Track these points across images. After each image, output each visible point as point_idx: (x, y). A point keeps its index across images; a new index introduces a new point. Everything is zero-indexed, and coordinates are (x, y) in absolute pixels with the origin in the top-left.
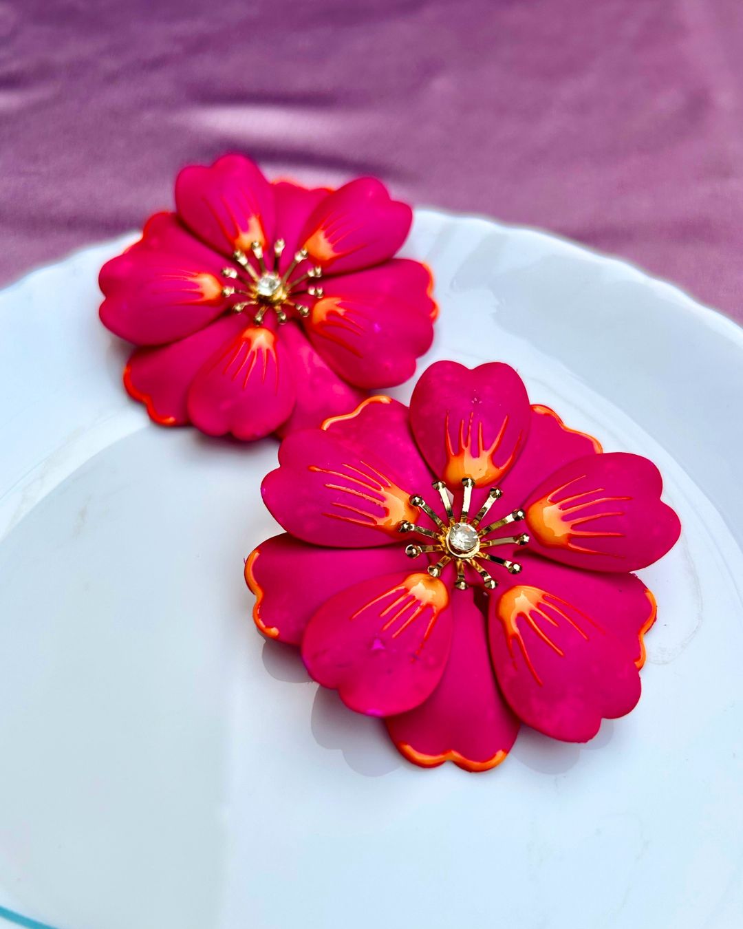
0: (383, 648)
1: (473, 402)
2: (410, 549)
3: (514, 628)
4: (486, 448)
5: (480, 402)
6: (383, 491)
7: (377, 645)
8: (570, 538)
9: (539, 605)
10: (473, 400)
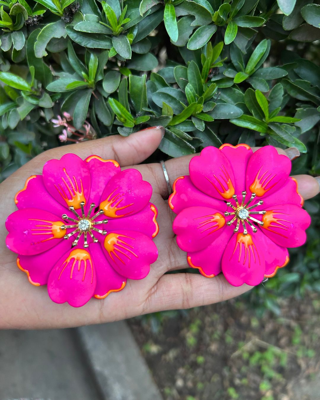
3: (68, 260)
4: (117, 207)
6: (77, 193)
9: (82, 261)
10: (129, 190)
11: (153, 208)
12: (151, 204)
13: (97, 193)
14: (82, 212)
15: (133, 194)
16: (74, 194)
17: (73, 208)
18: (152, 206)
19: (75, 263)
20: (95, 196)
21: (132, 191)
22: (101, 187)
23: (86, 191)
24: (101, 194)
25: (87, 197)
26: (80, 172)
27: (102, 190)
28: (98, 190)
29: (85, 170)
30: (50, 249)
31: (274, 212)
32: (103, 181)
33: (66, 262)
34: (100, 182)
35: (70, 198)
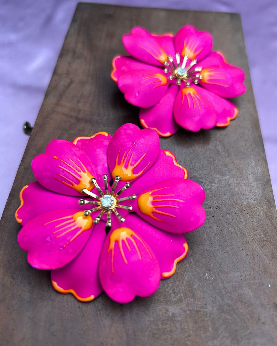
0: (50, 241)
1: (133, 144)
2: (81, 201)
3: (112, 246)
4: (132, 165)
5: (136, 145)
6: (82, 173)
7: (48, 239)
8: (153, 213)
9: (128, 239)
10: (134, 143)
11: (168, 154)
12: (163, 150)
13: (101, 166)
15: (140, 144)
16: (80, 177)
17: (86, 190)
18: (165, 151)
19: (121, 244)
20: (102, 169)
21: (138, 142)
22: (103, 159)
23: (89, 168)
24: (106, 165)
25: (94, 173)
26: (73, 153)
27: (106, 161)
28: (102, 163)
30: (86, 244)
32: (101, 152)
33: (111, 250)
34: (99, 154)
35: (78, 182)
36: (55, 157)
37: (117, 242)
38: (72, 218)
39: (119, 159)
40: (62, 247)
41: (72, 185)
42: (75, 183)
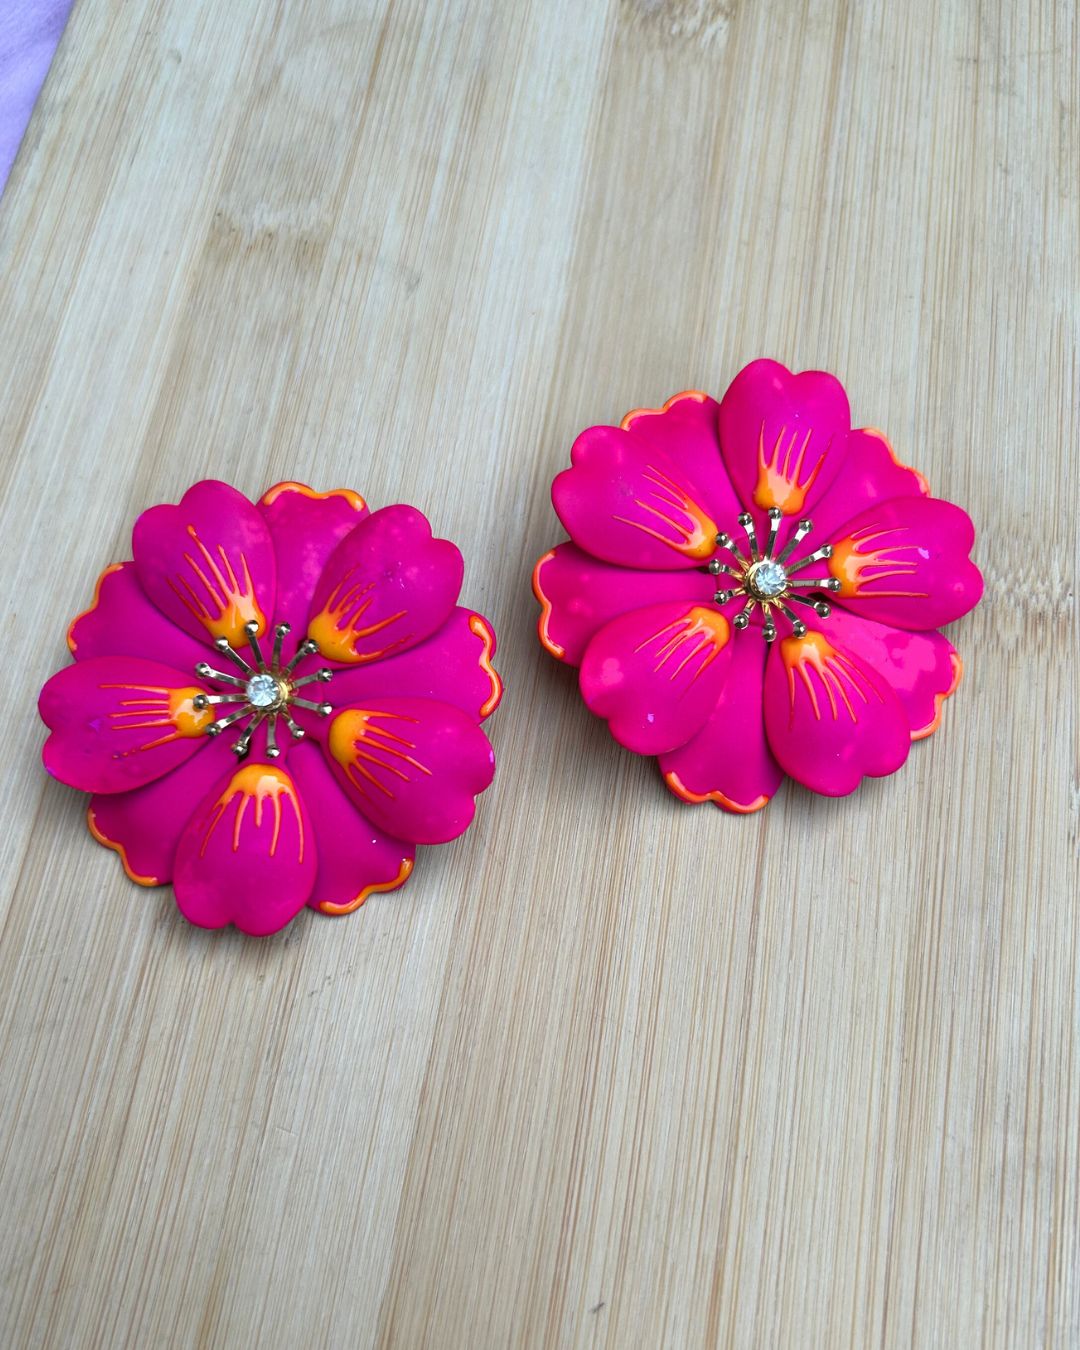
0: (96, 730)
1: (385, 574)
3: (228, 797)
4: (355, 628)
5: (389, 580)
6: (235, 597)
7: (95, 724)
9: (267, 797)
11: (478, 627)
12: (469, 614)
13: (297, 592)
14: (255, 655)
15: (401, 581)
16: (227, 602)
17: (224, 643)
18: (473, 619)
19: (245, 802)
20: (293, 602)
21: (398, 574)
22: (309, 575)
23: (262, 588)
24: (310, 595)
25: (267, 607)
26: (238, 533)
28: (301, 585)
29: (254, 525)
30: (176, 769)
31: (856, 539)
32: (314, 555)
33: (221, 805)
34: (305, 559)
35: (217, 615)
36: (191, 531)
37: (240, 795)
38: (166, 697)
39: (336, 597)
40: (119, 754)
41: (204, 616)
42: (210, 613)
